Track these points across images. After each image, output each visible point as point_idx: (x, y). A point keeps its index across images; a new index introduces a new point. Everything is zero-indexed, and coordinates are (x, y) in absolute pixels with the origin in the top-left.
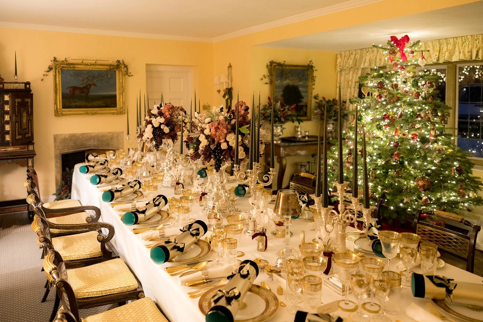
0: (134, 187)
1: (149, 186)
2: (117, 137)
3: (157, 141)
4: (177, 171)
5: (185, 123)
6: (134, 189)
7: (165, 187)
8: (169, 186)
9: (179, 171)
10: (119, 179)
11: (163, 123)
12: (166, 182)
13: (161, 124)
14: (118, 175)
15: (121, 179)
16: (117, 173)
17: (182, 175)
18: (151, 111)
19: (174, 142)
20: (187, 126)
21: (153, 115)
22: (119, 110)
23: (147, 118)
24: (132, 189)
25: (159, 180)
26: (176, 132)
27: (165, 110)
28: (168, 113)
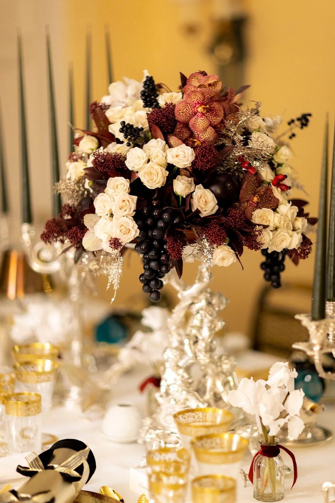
0: (78, 479)
26: (243, 209)
27: (190, 108)
28: (203, 118)
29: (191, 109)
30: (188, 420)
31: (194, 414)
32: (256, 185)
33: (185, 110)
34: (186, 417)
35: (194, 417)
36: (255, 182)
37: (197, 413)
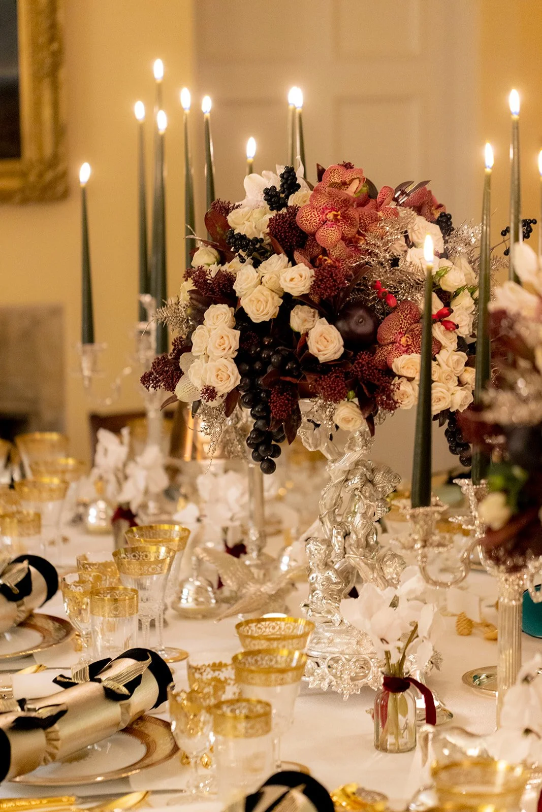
0: (126, 697)
1: (218, 706)
2: (27, 336)
3: (267, 409)
4: (394, 604)
5: (447, 298)
6: (127, 708)
7: (318, 694)
8: (345, 687)
9: (402, 604)
10: (39, 622)
11: (304, 300)
12: (324, 666)
13: (289, 302)
14: (36, 603)
15: (50, 626)
16: (25, 586)
17: (422, 631)
18: (231, 218)
19: (370, 421)
20: (453, 318)
21: (242, 242)
22: (32, 178)
23: (205, 258)
24: (113, 711)
25: (283, 671)
26: (385, 353)
27: (316, 214)
28: (334, 229)
29: (317, 216)
30: (264, 632)
31: (274, 624)
32: (409, 321)
33: (309, 217)
34: (262, 627)
35: (274, 628)
36: (408, 317)
37: (279, 623)
